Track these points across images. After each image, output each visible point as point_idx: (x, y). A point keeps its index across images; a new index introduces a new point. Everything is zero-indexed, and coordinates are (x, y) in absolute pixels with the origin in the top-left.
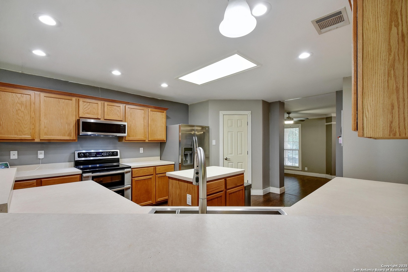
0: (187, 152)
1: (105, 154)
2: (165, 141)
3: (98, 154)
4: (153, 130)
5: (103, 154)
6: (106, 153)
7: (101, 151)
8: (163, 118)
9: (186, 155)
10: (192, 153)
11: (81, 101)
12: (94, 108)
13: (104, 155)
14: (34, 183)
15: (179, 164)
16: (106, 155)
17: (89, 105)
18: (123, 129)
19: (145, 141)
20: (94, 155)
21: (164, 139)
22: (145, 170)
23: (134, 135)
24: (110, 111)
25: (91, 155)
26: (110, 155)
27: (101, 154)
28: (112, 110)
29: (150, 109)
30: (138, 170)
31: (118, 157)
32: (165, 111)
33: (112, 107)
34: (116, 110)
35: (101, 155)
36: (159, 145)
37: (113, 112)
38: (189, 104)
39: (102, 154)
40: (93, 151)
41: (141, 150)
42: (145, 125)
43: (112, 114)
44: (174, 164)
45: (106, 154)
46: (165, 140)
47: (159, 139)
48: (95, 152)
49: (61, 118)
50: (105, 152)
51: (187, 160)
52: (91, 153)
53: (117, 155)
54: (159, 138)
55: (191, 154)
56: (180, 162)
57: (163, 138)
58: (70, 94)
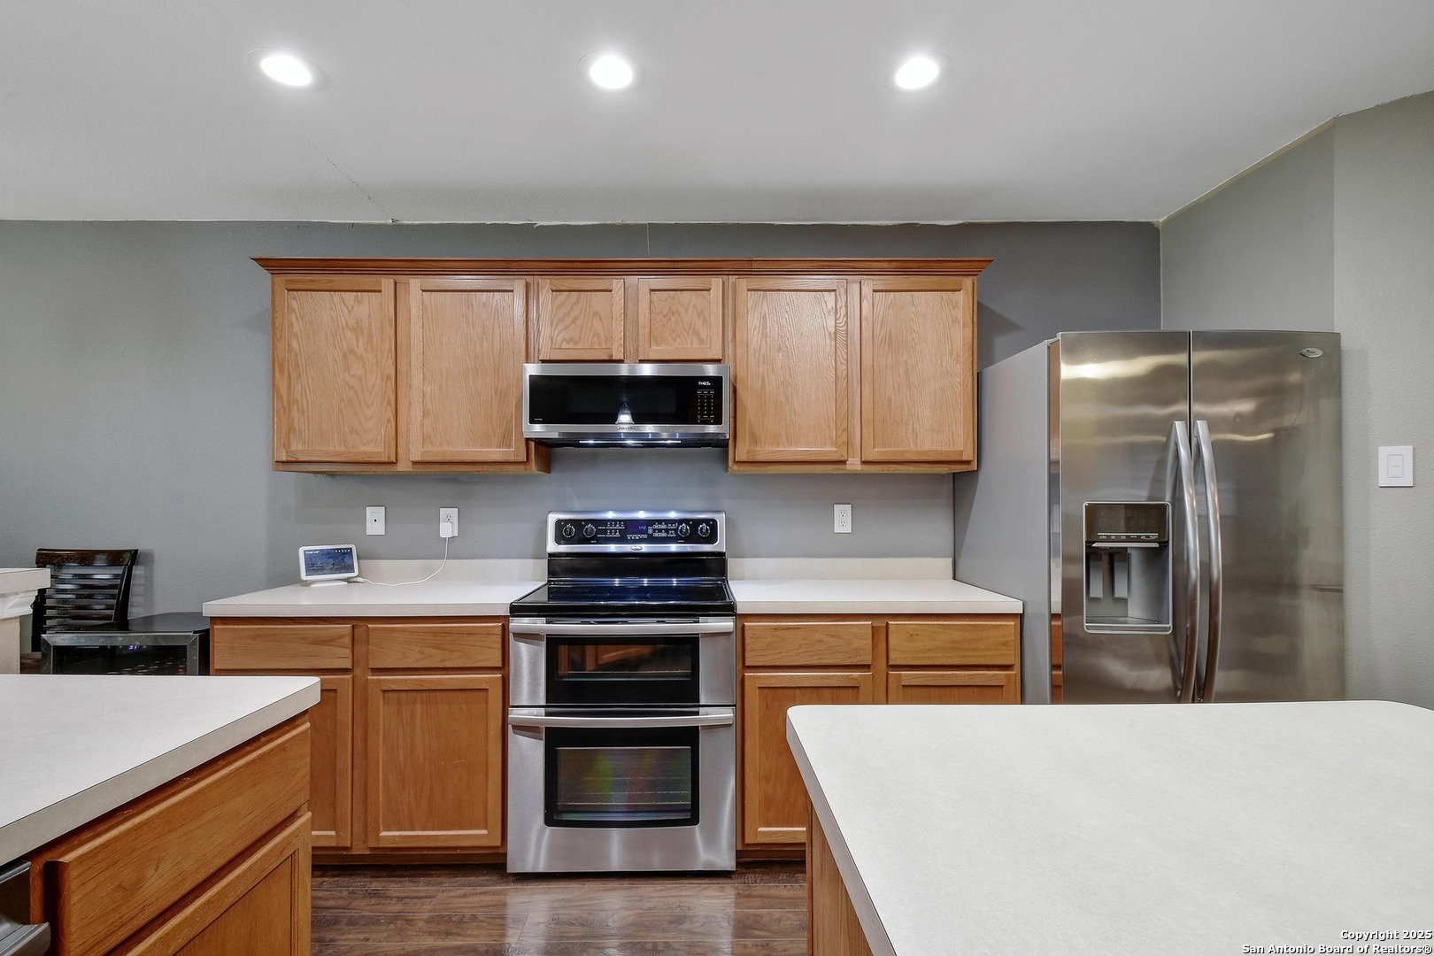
0: (1129, 540)
1: (660, 531)
2: (968, 462)
3: (631, 529)
4: (890, 400)
5: (654, 530)
6: (664, 527)
7: (642, 515)
8: (955, 321)
9: (1105, 561)
10: (1164, 545)
11: (545, 291)
12: (596, 314)
13: (656, 535)
14: (342, 637)
15: (1054, 616)
16: (664, 535)
17: (577, 303)
18: (709, 403)
19: (844, 462)
20: (618, 535)
21: (961, 453)
22: (818, 636)
23: (783, 432)
24: (665, 316)
25: (605, 532)
26: (682, 538)
27: (646, 532)
28: (673, 314)
29: (869, 284)
30: (776, 629)
31: (719, 546)
32: (968, 282)
33: (673, 299)
34: (690, 310)
35: (645, 536)
36: (947, 488)
37: (677, 321)
38: (1160, 219)
39: (650, 531)
40: (610, 515)
41: (843, 520)
42: (839, 374)
43: (673, 331)
44: (1021, 616)
45: (667, 531)
46: (969, 454)
47: (926, 452)
48: (620, 521)
49: (477, 373)
50: (660, 521)
51: (1124, 601)
52: (604, 522)
53: (712, 538)
54: (927, 447)
55: (1155, 557)
56: (1057, 609)
57: (952, 449)
58: (504, 264)
